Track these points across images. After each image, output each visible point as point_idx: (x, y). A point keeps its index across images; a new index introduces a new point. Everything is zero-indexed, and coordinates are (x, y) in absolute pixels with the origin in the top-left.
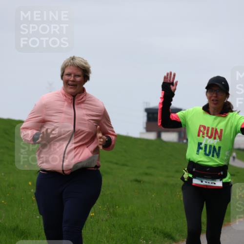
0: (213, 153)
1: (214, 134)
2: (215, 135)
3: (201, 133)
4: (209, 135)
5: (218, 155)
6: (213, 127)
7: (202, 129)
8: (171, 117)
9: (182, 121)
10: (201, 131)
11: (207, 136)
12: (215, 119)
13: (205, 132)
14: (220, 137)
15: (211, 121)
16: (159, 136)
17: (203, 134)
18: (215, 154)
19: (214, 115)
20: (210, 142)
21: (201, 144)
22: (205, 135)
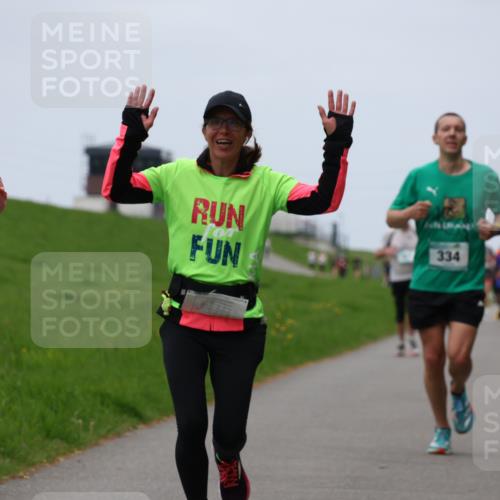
0: (225, 256)
1: (226, 217)
2: (230, 218)
3: (200, 216)
4: (217, 218)
5: (235, 261)
6: (225, 202)
7: (201, 206)
8: (132, 181)
9: (154, 189)
10: (200, 212)
11: (213, 221)
12: (227, 184)
13: (209, 213)
14: (240, 223)
15: (217, 188)
17: (205, 217)
18: (229, 259)
19: (221, 175)
20: (218, 234)
21: (200, 238)
22: (209, 219)
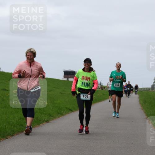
0: (87, 85)
2: (88, 79)
12: (87, 73)
13: (84, 78)
16: (68, 79)
20: (86, 82)
